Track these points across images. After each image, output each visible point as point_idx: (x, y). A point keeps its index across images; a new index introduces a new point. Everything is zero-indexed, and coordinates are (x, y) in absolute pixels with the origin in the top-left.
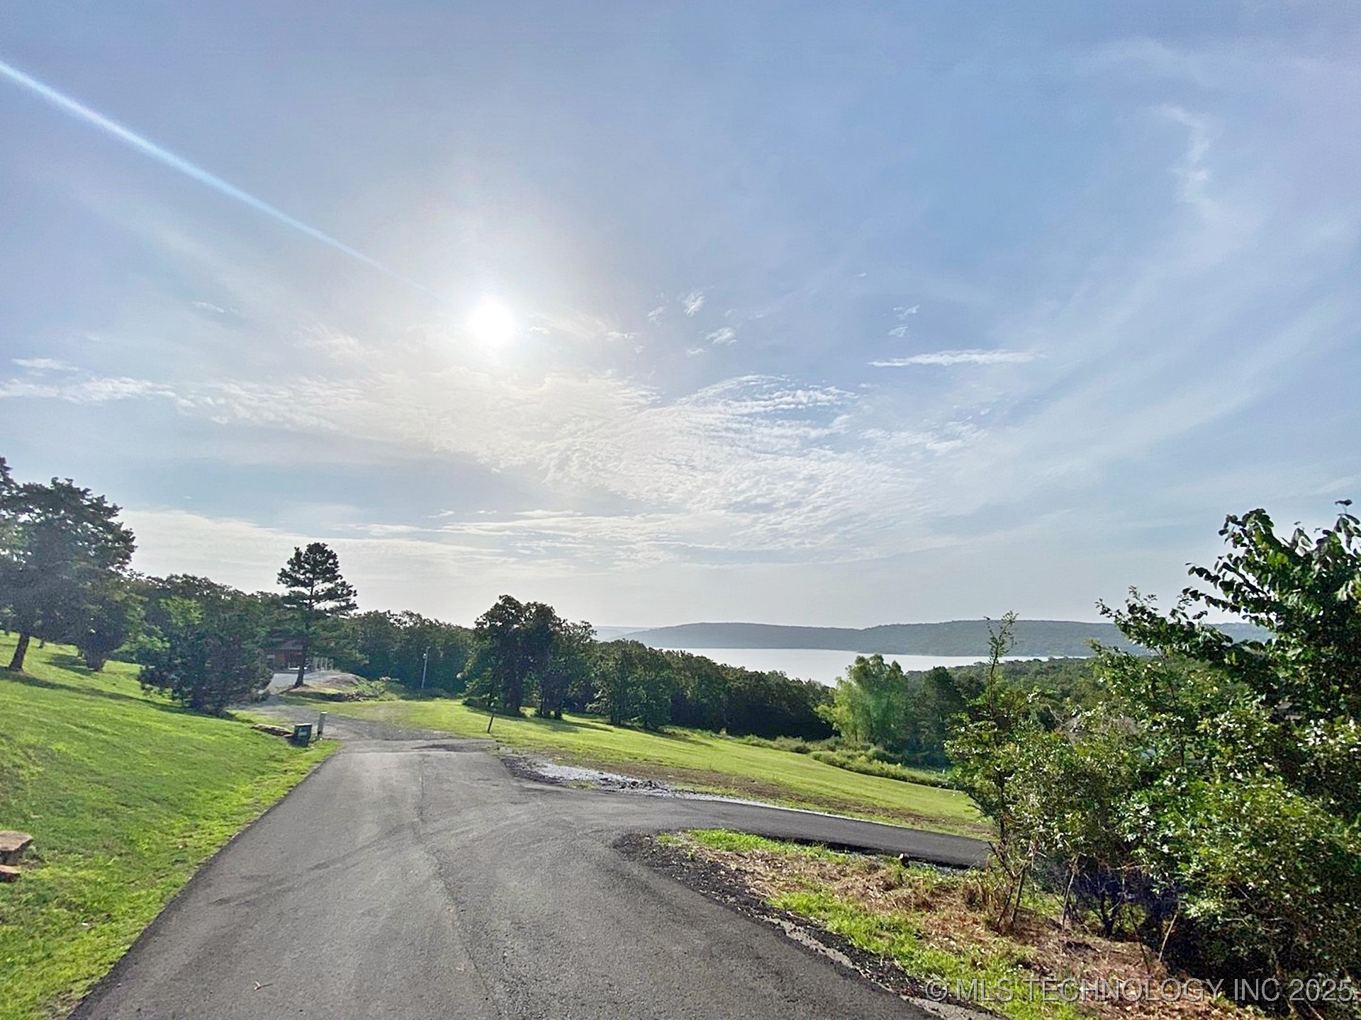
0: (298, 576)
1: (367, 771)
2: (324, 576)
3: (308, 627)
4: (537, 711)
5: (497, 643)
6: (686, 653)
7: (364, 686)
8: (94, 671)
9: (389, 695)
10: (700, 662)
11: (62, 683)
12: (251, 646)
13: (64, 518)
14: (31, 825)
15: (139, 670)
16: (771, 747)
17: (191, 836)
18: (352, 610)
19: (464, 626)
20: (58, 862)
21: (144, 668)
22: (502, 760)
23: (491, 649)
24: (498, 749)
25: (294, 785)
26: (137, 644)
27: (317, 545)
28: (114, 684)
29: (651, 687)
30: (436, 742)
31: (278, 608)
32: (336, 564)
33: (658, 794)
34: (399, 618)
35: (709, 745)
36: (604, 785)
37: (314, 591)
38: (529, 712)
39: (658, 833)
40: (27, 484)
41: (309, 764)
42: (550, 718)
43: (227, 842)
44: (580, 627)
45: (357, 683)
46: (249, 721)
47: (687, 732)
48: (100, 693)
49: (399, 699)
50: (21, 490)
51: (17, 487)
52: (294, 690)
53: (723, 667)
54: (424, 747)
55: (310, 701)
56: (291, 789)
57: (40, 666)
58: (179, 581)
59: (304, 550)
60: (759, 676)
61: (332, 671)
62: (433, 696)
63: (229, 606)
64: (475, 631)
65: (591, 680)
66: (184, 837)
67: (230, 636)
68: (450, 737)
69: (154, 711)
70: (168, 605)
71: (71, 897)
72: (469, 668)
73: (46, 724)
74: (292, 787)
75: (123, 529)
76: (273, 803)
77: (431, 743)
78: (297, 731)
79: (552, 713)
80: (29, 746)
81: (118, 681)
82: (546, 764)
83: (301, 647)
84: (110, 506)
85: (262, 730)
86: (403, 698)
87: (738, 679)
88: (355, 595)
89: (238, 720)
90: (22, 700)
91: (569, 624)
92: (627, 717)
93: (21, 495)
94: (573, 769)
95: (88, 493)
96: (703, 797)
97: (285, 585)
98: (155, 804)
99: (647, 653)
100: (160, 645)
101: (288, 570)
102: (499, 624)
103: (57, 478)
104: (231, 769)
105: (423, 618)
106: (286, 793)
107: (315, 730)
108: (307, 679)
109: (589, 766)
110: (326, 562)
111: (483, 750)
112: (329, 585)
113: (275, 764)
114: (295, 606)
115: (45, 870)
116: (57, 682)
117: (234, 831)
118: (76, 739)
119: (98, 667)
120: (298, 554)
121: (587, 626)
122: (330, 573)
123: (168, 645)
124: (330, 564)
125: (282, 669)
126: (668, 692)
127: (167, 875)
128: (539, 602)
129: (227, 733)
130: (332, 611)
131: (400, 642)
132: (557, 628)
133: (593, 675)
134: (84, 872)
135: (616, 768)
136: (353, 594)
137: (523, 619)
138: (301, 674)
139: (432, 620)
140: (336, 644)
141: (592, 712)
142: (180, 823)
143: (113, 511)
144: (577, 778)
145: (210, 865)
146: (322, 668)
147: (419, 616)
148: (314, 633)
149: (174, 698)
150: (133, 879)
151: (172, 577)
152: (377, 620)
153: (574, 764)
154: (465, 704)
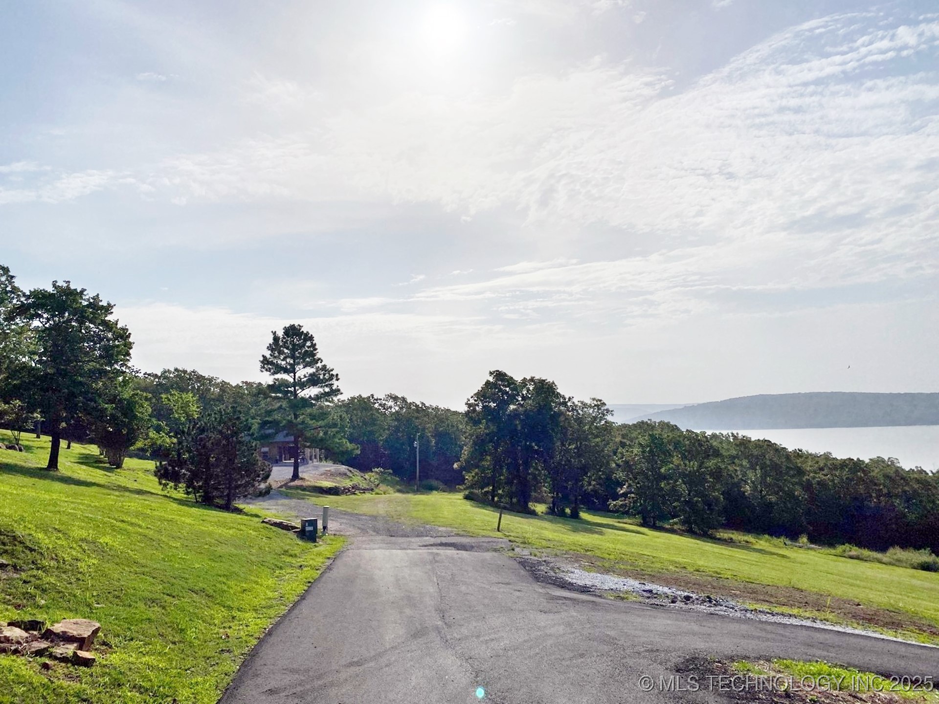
0: (279, 362)
1: (380, 569)
2: (304, 361)
3: (296, 417)
4: (549, 508)
5: (493, 428)
6: (740, 436)
7: (357, 478)
8: (116, 468)
9: (383, 487)
10: (761, 447)
11: (93, 481)
12: (247, 439)
13: (69, 320)
14: (96, 613)
15: (155, 466)
16: (880, 562)
17: (230, 627)
18: (336, 395)
19: (453, 409)
20: (124, 648)
21: (158, 464)
22: (520, 562)
23: (487, 434)
24: (513, 550)
25: (312, 581)
26: (149, 440)
27: (292, 327)
28: (136, 481)
29: (694, 480)
30: (444, 540)
31: (266, 398)
32: (313, 346)
33: (722, 613)
34: (384, 402)
35: (783, 556)
36: (649, 598)
37: (297, 377)
38: (540, 508)
39: (732, 659)
40: (33, 290)
41: (321, 560)
42: (567, 517)
43: (264, 634)
44: (590, 406)
45: (351, 475)
46: (257, 516)
47: (750, 538)
48: (126, 489)
49: (395, 492)
50: (28, 297)
51: (24, 295)
52: (292, 484)
53: (798, 454)
54: (431, 545)
55: (308, 495)
56: (309, 585)
57: (71, 465)
58: (171, 375)
59: (280, 333)
60: (854, 466)
61: (324, 463)
62: (430, 489)
63: (220, 399)
64: (467, 414)
65: (612, 472)
66: (224, 627)
67: (228, 429)
68: (458, 535)
69: (175, 506)
70: (169, 400)
71: (139, 682)
72: (466, 457)
73: (91, 519)
74: (309, 582)
75: (119, 326)
76: (296, 599)
77: (438, 540)
78: (304, 526)
79: (568, 511)
80: (82, 540)
81: (138, 478)
82: (573, 570)
83: (292, 438)
84: (105, 304)
85: (272, 525)
86: (399, 491)
87: (822, 469)
88: (337, 380)
89: (247, 514)
90: (66, 497)
91: (576, 403)
92: (663, 517)
93: (30, 301)
94: (606, 577)
95: (85, 293)
96: (786, 621)
97: (268, 373)
98: (195, 595)
99: (685, 437)
100: (168, 440)
101: (268, 356)
102: (493, 405)
103: (56, 282)
104: (252, 563)
105: (409, 401)
106: (306, 588)
107: (320, 525)
108: (303, 472)
109: (626, 574)
110: (304, 346)
111: (495, 550)
112: (310, 370)
113: (289, 559)
114: (280, 395)
115: (114, 655)
116: (88, 480)
117: (267, 624)
118: (119, 533)
119: (119, 466)
120: (276, 339)
121: (600, 405)
122: (310, 357)
123: (175, 440)
124: (309, 347)
125: (277, 462)
126: (718, 486)
127: (217, 664)
128: (537, 377)
129: (243, 527)
130: (318, 398)
131: (388, 429)
132: (562, 408)
133: (614, 465)
134: (147, 658)
135: (659, 579)
136: (335, 378)
137: (520, 399)
138: (296, 467)
139: (418, 403)
140: (325, 433)
141: (617, 511)
142: (219, 614)
143: (108, 309)
144: (614, 587)
145: (253, 654)
146: (315, 460)
147: (404, 399)
148: (303, 422)
149: (188, 493)
150: (189, 666)
151: (165, 372)
152: (362, 405)
153: (607, 571)
154: (467, 498)
